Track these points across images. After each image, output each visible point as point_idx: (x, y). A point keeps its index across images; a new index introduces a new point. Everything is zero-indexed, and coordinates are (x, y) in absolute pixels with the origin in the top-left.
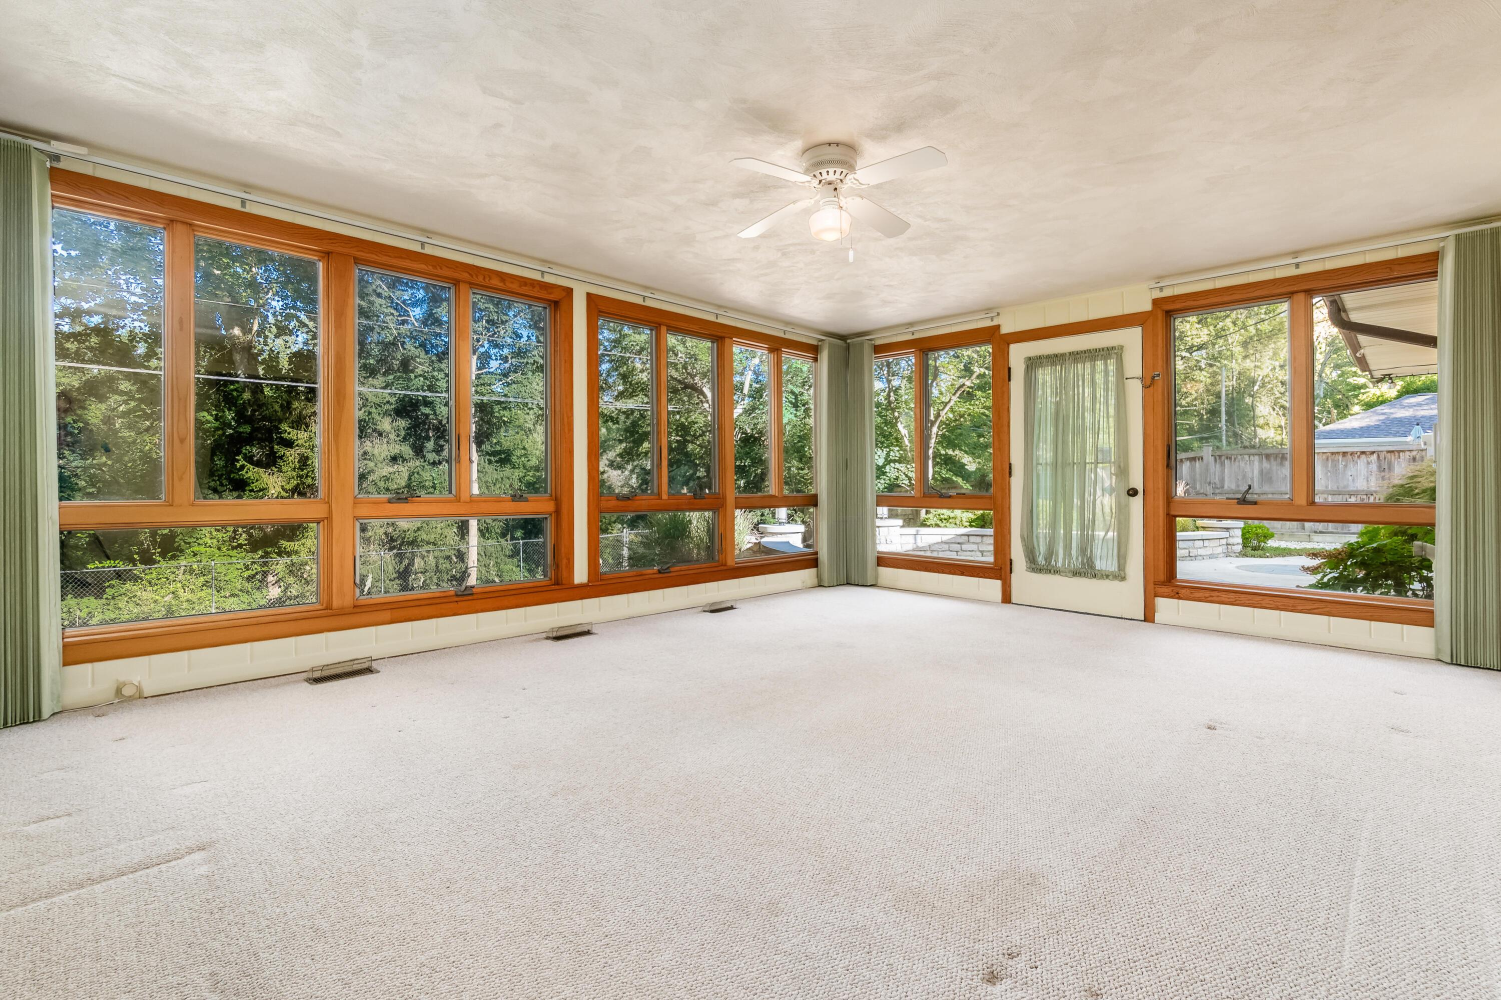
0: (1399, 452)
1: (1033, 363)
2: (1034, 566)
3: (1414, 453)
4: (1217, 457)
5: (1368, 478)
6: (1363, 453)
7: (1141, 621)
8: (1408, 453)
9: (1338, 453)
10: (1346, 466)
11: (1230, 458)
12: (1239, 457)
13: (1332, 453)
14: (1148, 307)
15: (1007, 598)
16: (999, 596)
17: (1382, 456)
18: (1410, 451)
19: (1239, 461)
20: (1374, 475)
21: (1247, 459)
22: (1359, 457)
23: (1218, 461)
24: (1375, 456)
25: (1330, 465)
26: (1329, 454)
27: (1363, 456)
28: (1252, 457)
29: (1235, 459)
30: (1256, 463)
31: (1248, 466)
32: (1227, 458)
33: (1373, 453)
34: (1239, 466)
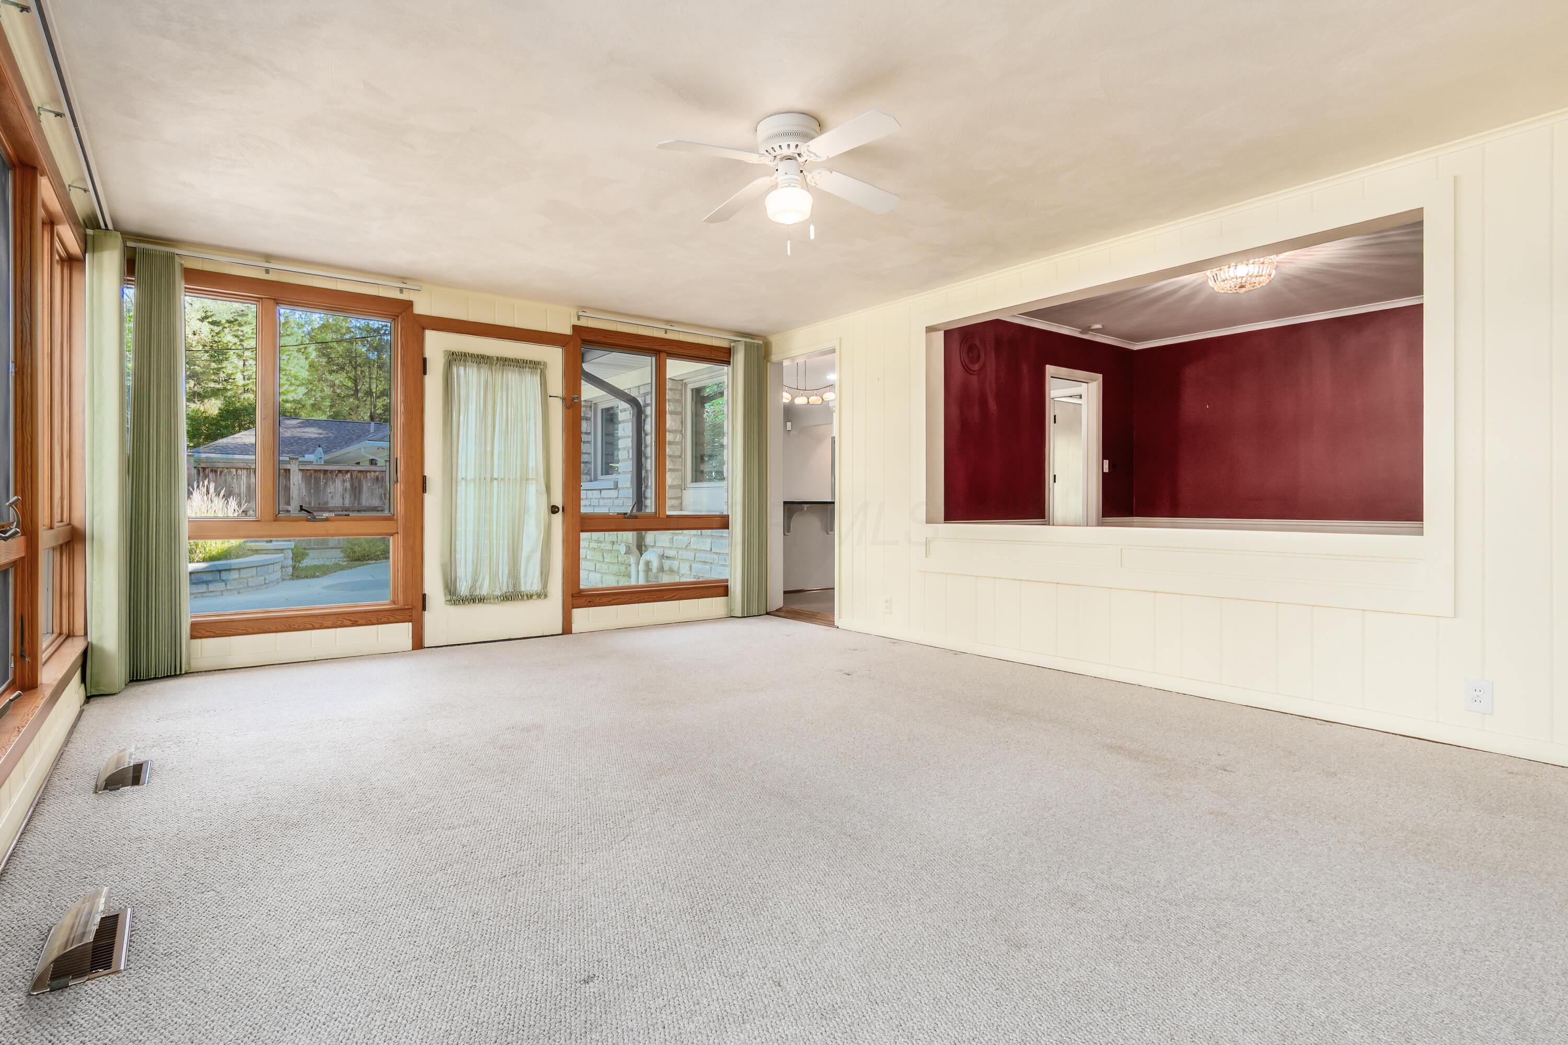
0: (367, 472)
1: (454, 358)
2: (454, 597)
3: (377, 473)
4: (201, 470)
5: (343, 495)
6: (340, 471)
7: (561, 634)
8: (373, 473)
9: (320, 471)
10: (326, 484)
11: (216, 472)
12: (226, 470)
13: (315, 471)
14: (568, 331)
15: (418, 643)
16: (409, 644)
17: (355, 474)
18: (375, 471)
19: (225, 475)
20: (348, 492)
21: (235, 473)
22: (336, 475)
23: (201, 474)
24: (349, 475)
25: (313, 482)
26: (312, 472)
27: (340, 475)
28: (239, 471)
29: (221, 472)
30: (244, 478)
31: (235, 481)
32: (212, 471)
33: (347, 472)
34: (226, 481)
